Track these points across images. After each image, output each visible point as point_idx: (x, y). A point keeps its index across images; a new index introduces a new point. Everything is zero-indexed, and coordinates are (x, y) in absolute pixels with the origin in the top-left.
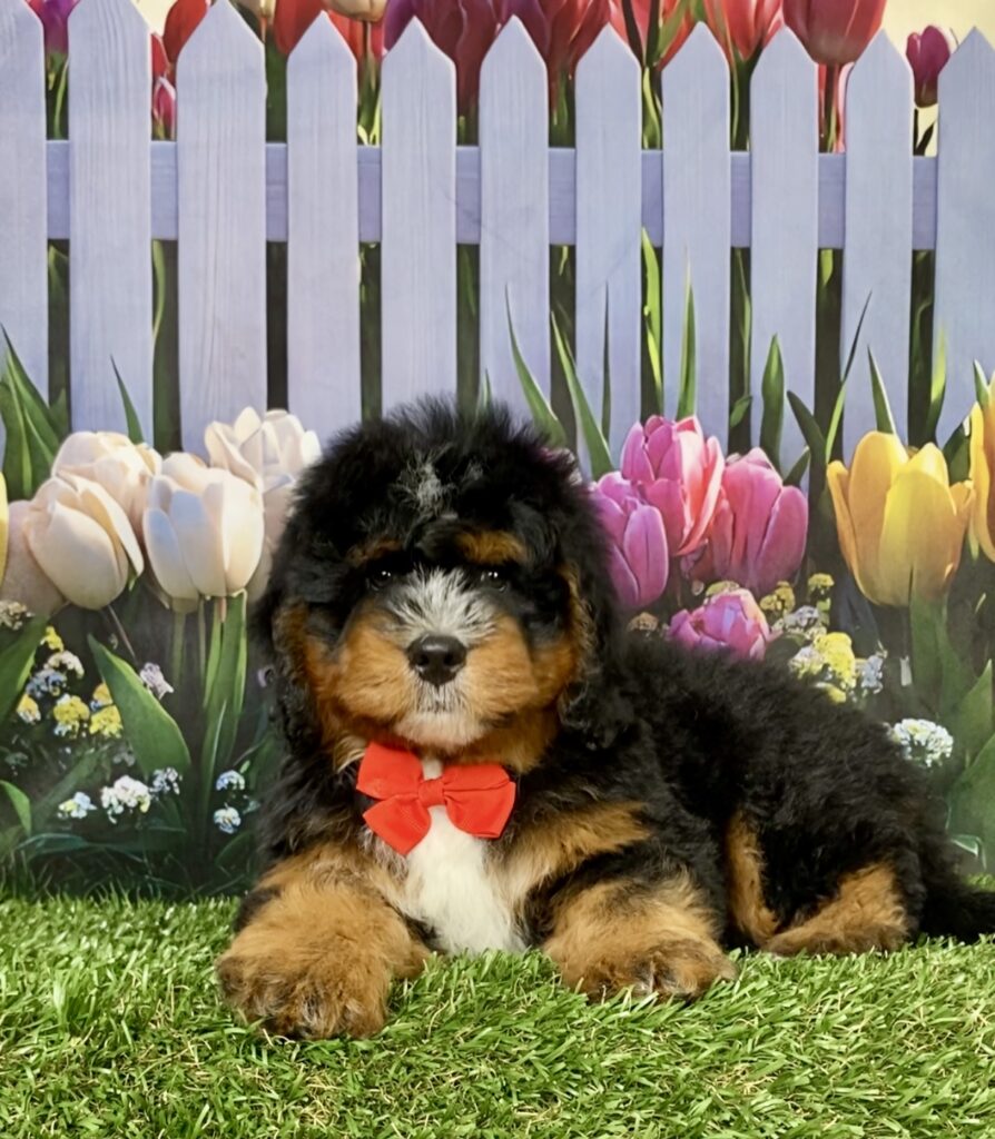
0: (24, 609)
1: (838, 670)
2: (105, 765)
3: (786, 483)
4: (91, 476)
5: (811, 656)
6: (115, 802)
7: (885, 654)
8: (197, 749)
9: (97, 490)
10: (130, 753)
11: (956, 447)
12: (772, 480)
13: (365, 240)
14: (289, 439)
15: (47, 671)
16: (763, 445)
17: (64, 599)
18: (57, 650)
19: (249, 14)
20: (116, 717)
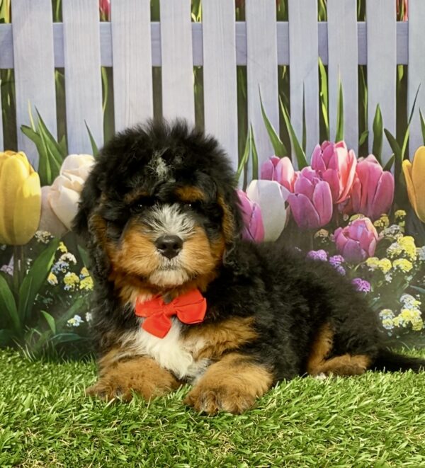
0: (50, 234)
1: (409, 253)
2: (87, 303)
3: (384, 170)
4: (77, 174)
5: (396, 247)
9: (80, 181)
12: (378, 169)
13: (196, 65)
15: (60, 262)
16: (374, 153)
17: (67, 229)
18: (65, 252)
20: (91, 281)
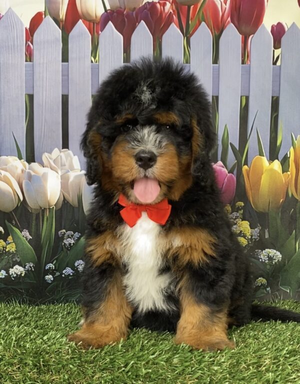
1: (245, 233)
2: (10, 261)
3: (229, 173)
4: (6, 170)
5: (236, 228)
6: (13, 273)
7: (260, 228)
8: (39, 257)
9: (8, 175)
10: (18, 258)
11: (285, 162)
12: (225, 171)
16: (222, 160)
19: (57, 20)
20: (14, 246)
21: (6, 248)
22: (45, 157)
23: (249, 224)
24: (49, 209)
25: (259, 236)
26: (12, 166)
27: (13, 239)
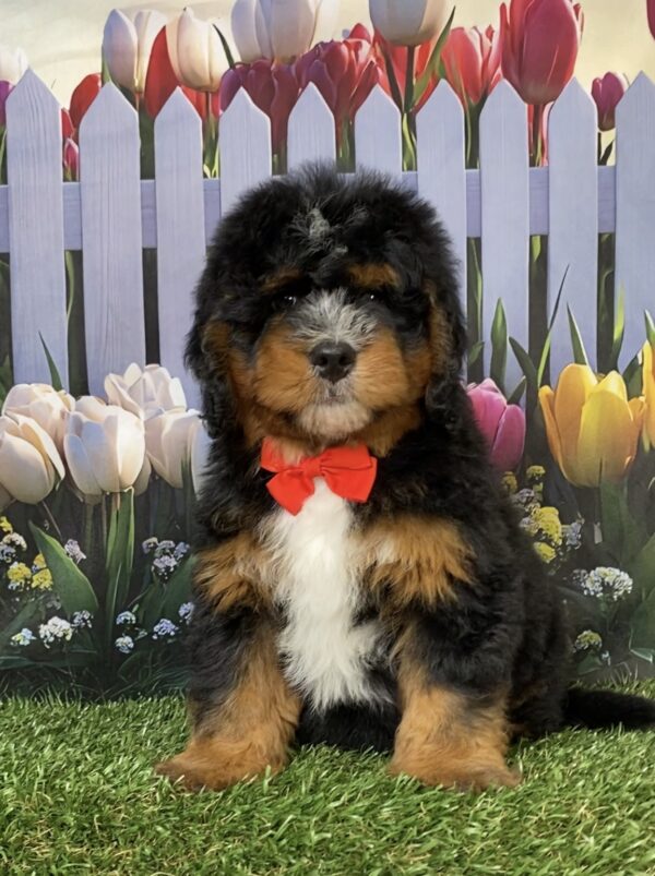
1: (549, 533)
2: (41, 609)
3: (509, 403)
4: (27, 414)
5: (529, 523)
6: (48, 634)
7: (583, 521)
8: (102, 599)
9: (32, 423)
10: (58, 601)
11: (632, 375)
12: (499, 400)
14: (162, 384)
15: (2, 546)
16: (493, 377)
17: (12, 498)
18: (8, 532)
19: (128, 92)
20: (49, 576)
21: (32, 581)
22: (111, 382)
23: (557, 513)
24: (122, 493)
25: (581, 540)
26: (40, 404)
27: (46, 561)
